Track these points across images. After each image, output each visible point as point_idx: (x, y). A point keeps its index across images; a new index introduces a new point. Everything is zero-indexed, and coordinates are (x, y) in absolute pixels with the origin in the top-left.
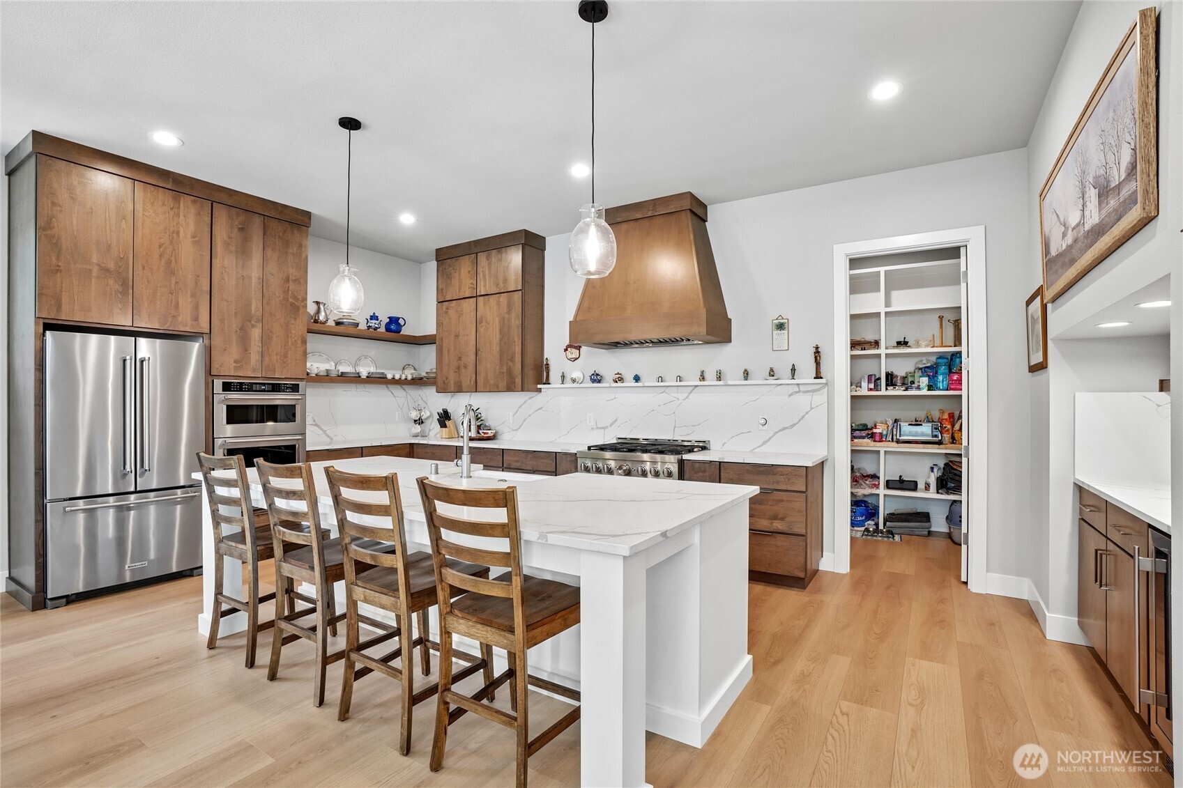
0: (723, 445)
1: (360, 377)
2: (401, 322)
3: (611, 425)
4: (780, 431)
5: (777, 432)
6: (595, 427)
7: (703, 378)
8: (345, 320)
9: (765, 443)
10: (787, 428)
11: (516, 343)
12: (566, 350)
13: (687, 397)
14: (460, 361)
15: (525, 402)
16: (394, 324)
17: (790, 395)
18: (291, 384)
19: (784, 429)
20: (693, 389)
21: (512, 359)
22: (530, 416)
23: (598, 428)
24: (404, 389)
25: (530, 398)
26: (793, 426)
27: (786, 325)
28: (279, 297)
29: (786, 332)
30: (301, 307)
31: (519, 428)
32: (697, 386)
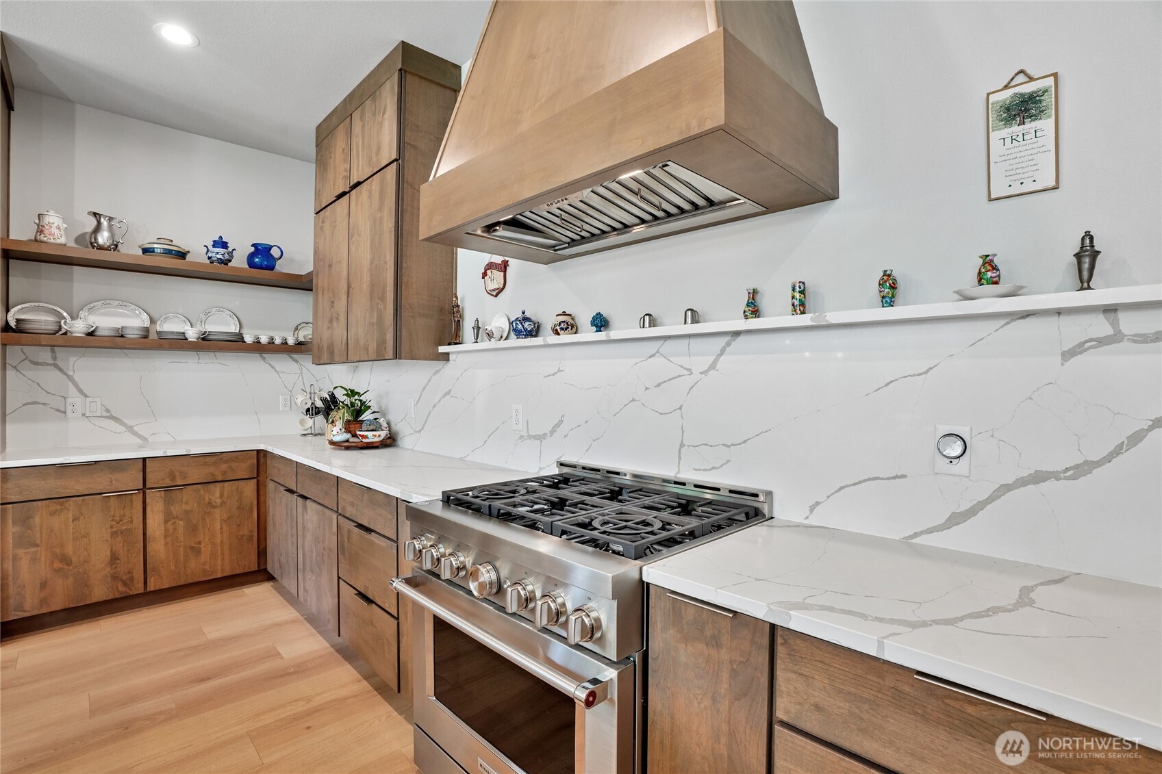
0: (812, 509)
1: (186, 339)
2: (275, 252)
3: (553, 431)
4: (1022, 482)
5: (1006, 488)
6: (525, 434)
7: (753, 309)
9: (955, 519)
10: (1056, 476)
12: (485, 275)
13: (713, 366)
15: (429, 380)
16: (262, 256)
17: (1068, 355)
19: (1039, 478)
20: (728, 344)
22: (434, 406)
23: (530, 437)
25: (435, 374)
26: (1083, 469)
27: (1049, 100)
29: (1046, 125)
31: (423, 428)
32: (737, 334)
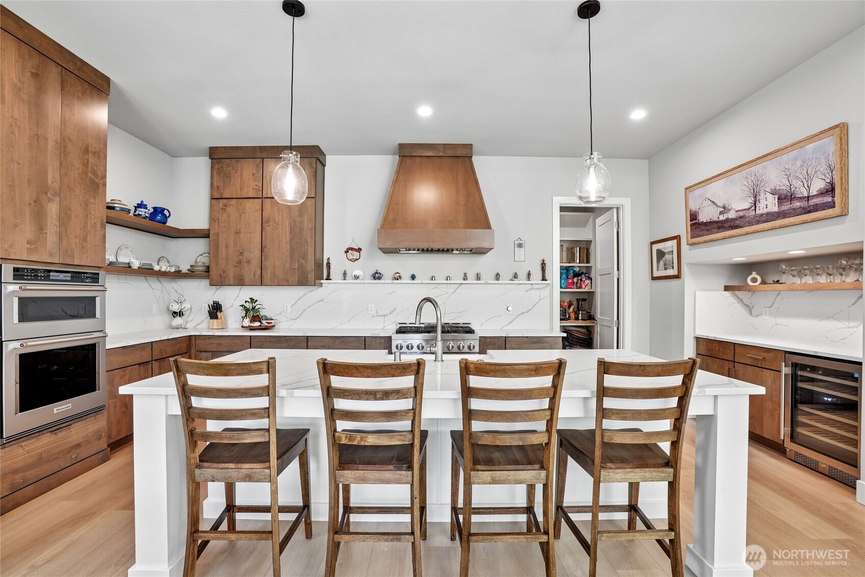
0: (481, 325)
1: (130, 267)
2: (166, 212)
3: (390, 314)
4: (520, 314)
5: (518, 316)
6: (375, 315)
7: (465, 278)
8: (116, 205)
9: (510, 323)
10: (525, 313)
11: (309, 243)
12: (347, 252)
13: (455, 292)
14: (241, 257)
15: (304, 295)
16: (159, 214)
17: (527, 291)
18: (91, 273)
19: (523, 313)
20: (459, 286)
21: (304, 257)
22: (309, 307)
23: (378, 316)
24: (160, 282)
25: (310, 292)
26: (528, 311)
27: (524, 245)
28: (78, 169)
29: (523, 249)
30: (100, 185)
31: (298, 317)
32: (462, 284)
